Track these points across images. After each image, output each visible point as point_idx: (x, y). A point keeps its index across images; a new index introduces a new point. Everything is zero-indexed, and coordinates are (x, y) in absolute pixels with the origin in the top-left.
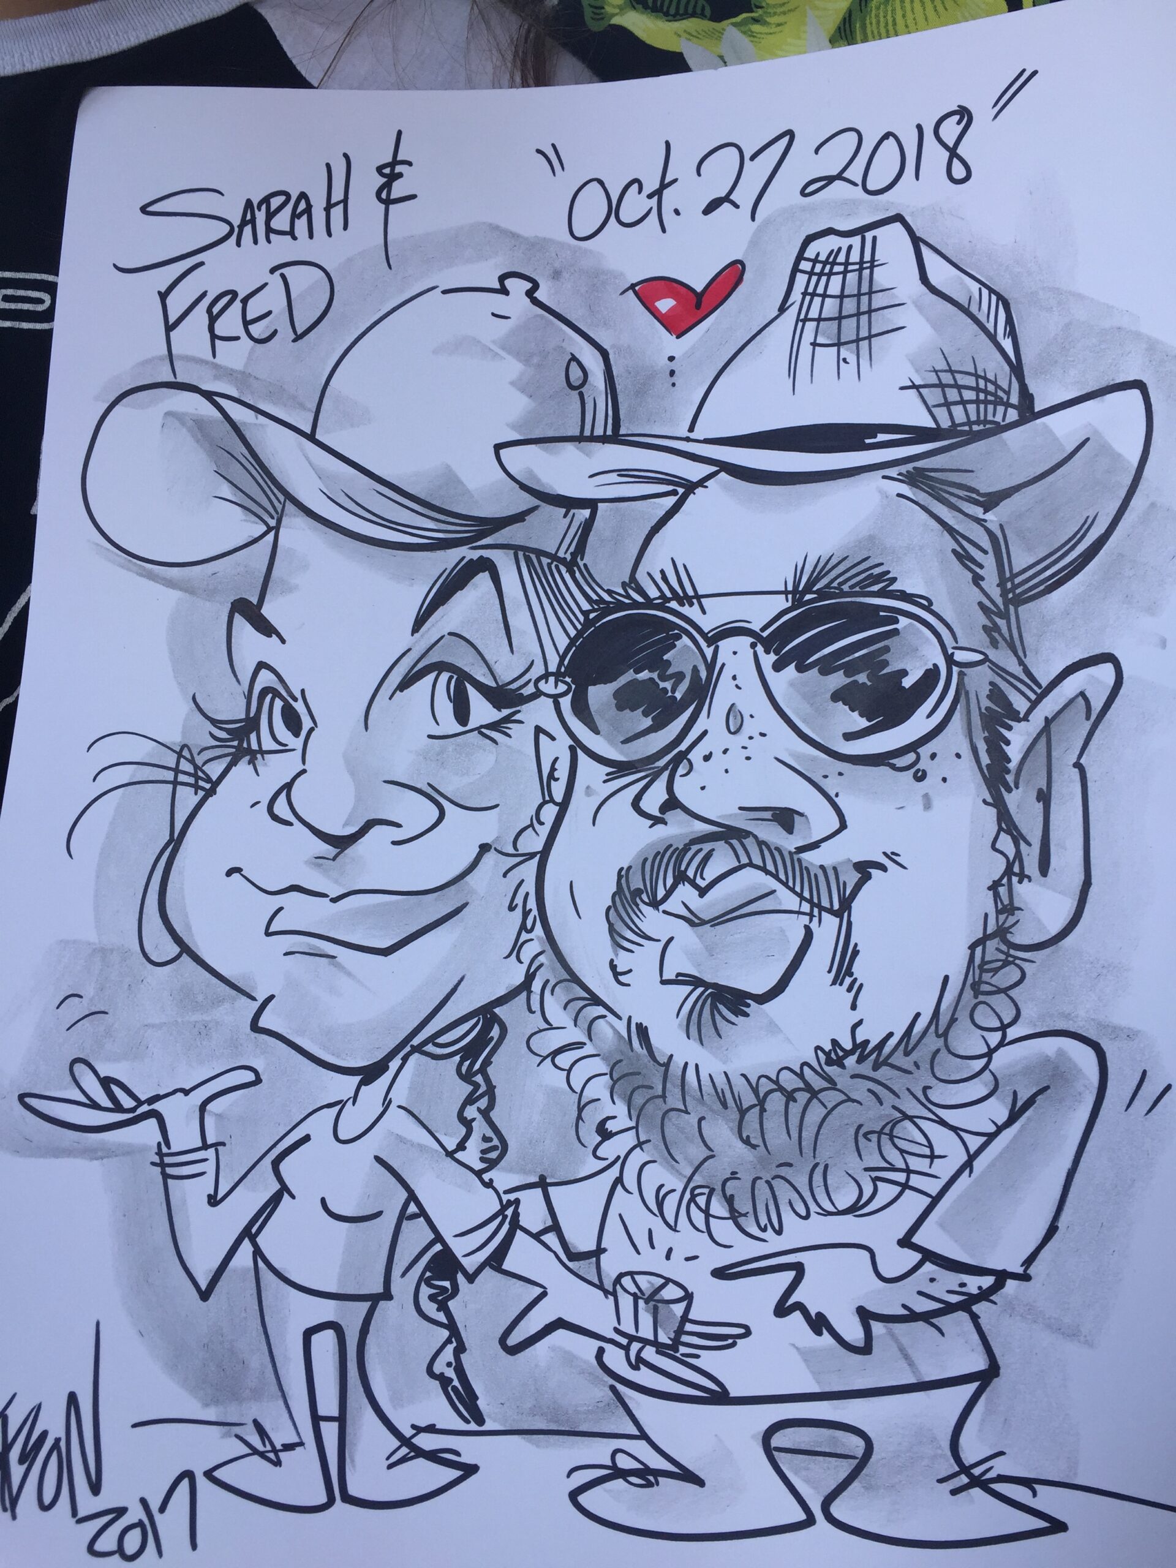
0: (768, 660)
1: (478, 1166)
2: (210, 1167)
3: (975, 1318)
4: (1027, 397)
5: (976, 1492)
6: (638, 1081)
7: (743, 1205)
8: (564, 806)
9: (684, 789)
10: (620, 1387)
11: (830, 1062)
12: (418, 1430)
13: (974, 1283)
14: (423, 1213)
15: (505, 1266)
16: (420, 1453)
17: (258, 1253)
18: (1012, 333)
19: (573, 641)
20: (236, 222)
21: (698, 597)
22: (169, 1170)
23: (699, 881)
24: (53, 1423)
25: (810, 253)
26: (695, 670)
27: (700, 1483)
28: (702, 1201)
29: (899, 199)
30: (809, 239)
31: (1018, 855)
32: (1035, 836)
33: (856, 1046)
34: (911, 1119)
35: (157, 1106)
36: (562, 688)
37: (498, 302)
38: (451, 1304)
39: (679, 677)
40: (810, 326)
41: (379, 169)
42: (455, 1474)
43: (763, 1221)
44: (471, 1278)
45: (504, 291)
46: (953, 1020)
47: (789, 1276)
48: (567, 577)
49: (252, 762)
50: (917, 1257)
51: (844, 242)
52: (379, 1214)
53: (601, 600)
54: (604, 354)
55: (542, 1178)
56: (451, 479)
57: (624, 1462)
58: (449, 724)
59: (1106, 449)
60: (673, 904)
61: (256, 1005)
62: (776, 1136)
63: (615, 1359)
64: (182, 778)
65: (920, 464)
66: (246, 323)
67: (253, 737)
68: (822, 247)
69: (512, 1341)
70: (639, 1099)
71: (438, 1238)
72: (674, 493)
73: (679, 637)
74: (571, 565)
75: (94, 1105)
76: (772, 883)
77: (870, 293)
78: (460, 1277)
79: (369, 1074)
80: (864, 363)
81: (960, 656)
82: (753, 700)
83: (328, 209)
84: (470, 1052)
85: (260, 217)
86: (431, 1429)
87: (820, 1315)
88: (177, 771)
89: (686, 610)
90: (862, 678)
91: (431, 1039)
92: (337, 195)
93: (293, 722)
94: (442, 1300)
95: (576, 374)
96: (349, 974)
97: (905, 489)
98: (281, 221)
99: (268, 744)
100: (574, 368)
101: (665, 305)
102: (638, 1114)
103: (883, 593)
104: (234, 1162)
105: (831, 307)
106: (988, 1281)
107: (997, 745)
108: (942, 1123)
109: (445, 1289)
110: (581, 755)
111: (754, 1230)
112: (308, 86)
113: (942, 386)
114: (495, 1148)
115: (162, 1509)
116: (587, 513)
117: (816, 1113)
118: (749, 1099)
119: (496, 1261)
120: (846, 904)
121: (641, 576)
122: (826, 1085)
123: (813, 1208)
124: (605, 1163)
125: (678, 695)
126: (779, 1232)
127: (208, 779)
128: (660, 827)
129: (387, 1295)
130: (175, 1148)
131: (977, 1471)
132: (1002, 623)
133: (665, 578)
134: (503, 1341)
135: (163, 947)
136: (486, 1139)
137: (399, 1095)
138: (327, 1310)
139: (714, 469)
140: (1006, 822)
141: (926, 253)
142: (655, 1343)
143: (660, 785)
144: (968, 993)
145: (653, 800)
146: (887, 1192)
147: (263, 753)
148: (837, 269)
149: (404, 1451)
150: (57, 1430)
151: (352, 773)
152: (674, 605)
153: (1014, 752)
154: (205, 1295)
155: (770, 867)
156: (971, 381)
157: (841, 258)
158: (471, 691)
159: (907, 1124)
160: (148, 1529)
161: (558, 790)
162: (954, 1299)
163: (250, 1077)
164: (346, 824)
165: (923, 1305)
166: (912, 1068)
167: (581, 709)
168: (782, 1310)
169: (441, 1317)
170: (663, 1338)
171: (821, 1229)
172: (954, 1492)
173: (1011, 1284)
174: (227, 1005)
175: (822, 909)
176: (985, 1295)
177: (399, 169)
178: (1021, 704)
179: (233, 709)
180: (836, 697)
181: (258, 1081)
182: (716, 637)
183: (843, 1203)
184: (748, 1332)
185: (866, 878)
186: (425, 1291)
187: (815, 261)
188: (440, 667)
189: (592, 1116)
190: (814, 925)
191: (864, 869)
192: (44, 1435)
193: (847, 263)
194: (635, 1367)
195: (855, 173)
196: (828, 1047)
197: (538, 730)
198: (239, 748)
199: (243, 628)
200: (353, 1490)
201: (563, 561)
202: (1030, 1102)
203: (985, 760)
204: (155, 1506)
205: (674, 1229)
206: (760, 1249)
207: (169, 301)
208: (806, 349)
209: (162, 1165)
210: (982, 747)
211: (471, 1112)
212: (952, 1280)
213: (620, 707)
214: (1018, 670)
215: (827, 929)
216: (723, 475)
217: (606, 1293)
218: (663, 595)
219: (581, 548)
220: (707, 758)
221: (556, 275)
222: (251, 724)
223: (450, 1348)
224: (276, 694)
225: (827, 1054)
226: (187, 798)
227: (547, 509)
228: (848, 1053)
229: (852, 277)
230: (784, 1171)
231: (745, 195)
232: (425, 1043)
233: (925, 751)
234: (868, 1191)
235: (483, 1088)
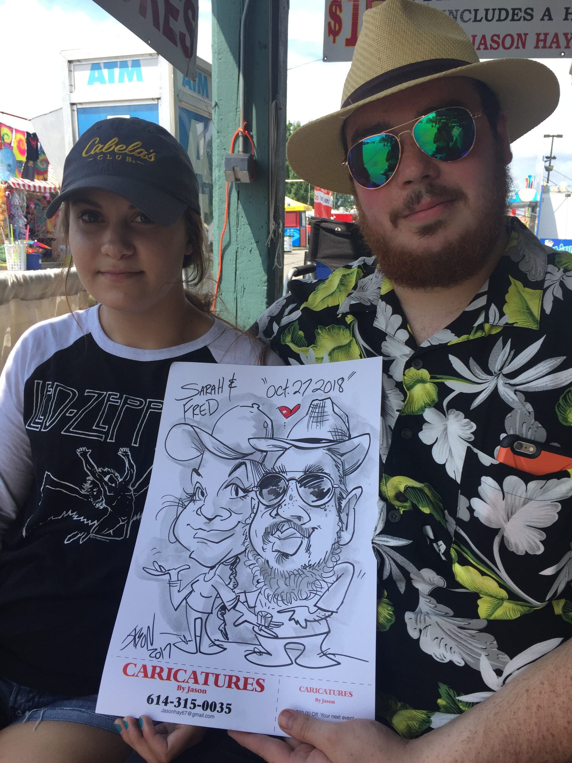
0: (299, 485)
1: (232, 588)
2: (179, 585)
3: (327, 621)
4: (350, 435)
5: (324, 656)
6: (266, 572)
7: (284, 598)
8: (256, 514)
9: (280, 511)
10: (257, 635)
11: (304, 568)
12: (216, 640)
13: (328, 614)
14: (220, 597)
15: (236, 609)
16: (215, 645)
17: (187, 602)
18: (348, 422)
19: (260, 480)
20: (200, 391)
21: (286, 472)
22: (171, 585)
23: (281, 531)
24: (145, 631)
25: (313, 404)
26: (284, 487)
27: (271, 655)
28: (276, 597)
29: (330, 394)
30: (313, 401)
31: (342, 526)
32: (345, 523)
33: (309, 565)
34: (318, 580)
35: (169, 572)
36: (257, 489)
37: (251, 409)
38: (224, 616)
39: (281, 488)
40: (312, 418)
41: (230, 381)
42: (222, 649)
43: (288, 601)
44: (229, 611)
45: (253, 407)
46: (328, 560)
47: (292, 612)
48: (260, 466)
49: (194, 502)
50: (317, 608)
51: (319, 402)
52: (211, 597)
53: (267, 472)
54: (272, 421)
55: (245, 591)
56: (239, 445)
57: (256, 650)
58: (234, 496)
59: (362, 446)
60: (276, 535)
61: (191, 552)
62: (292, 584)
63: (256, 629)
64: (180, 505)
65: (330, 447)
66: (200, 411)
67: (194, 497)
68: (315, 403)
69: (236, 624)
70: (266, 575)
71: (223, 602)
72: (283, 450)
73: (281, 480)
74: (261, 464)
75: (157, 571)
76: (295, 531)
77: (323, 412)
78: (227, 610)
79: (212, 568)
80: (321, 426)
81: (335, 486)
82: (295, 493)
83: (218, 389)
84: (233, 564)
85: (205, 389)
86: (218, 640)
87: (297, 621)
88: (179, 503)
89: (283, 474)
90: (316, 490)
91: (225, 561)
92: (221, 386)
93: (203, 494)
94: (223, 615)
95: (266, 425)
96: (210, 547)
97: (327, 452)
98: (209, 391)
99: (197, 499)
100: (265, 424)
101: (284, 412)
102: (265, 579)
103: (321, 473)
104: (184, 584)
105: (316, 415)
106: (330, 613)
107: (340, 504)
108: (324, 581)
109: (223, 613)
110: (260, 503)
111: (286, 603)
112: (217, 363)
113: (335, 432)
114: (236, 584)
115: (164, 650)
116: (265, 453)
117: (300, 579)
118: (287, 576)
119: (234, 607)
120: (310, 536)
121: (275, 467)
122: (302, 573)
123: (298, 598)
124: (257, 589)
125: (280, 492)
126: (291, 604)
127: (185, 505)
128: (274, 519)
129: (212, 613)
130: (172, 580)
131: (325, 652)
132: (342, 479)
133: (280, 468)
134: (234, 624)
135: (173, 539)
136: (234, 582)
137: (217, 573)
138: (200, 615)
139: (291, 446)
140: (340, 520)
141: (334, 405)
142: (265, 626)
143: (275, 510)
144: (331, 554)
145: (273, 514)
146: (312, 595)
147: (196, 500)
148: (318, 407)
149: (212, 644)
150: (145, 633)
151: (214, 505)
152: (281, 473)
153: (343, 505)
154: (176, 610)
155: (296, 528)
156: (340, 431)
157: (319, 405)
158: (239, 489)
159: (317, 581)
160: (161, 653)
161: (255, 511)
162: (323, 617)
163: (188, 567)
164: (212, 516)
165: (317, 618)
166: (319, 570)
167: (261, 494)
168: (290, 620)
169: (222, 618)
170: (266, 625)
171: (299, 603)
172: (320, 657)
173: (334, 614)
174: (184, 552)
175: (305, 537)
176: (329, 616)
177: (233, 381)
178: (345, 496)
179: (191, 491)
180: (311, 493)
181: (190, 568)
182: (288, 481)
183: (304, 597)
184: (283, 624)
185: (314, 530)
186: (219, 613)
187: (314, 405)
188: (233, 484)
189: (256, 579)
190: (303, 540)
191: (314, 529)
192: (143, 633)
193: (320, 406)
194: (260, 631)
195: (322, 388)
196: (304, 565)
197: (252, 498)
198: (191, 499)
199: (194, 474)
200: (201, 651)
201: (260, 463)
202: (340, 576)
203: (338, 507)
204: (163, 650)
205: (270, 603)
206: (286, 607)
207: (185, 406)
208: (311, 423)
209: (169, 584)
210: (337, 504)
211: (232, 577)
212: (323, 613)
213: (269, 494)
214: (345, 489)
215: (305, 541)
216: (293, 447)
217: (256, 615)
218: (279, 471)
219: (263, 461)
220: (285, 505)
221: (263, 404)
222: (194, 494)
223: (223, 625)
224: (200, 488)
225: (303, 567)
226: (180, 509)
227: (257, 452)
228: (307, 567)
229: (320, 409)
230: (293, 591)
231: (302, 391)
232: (224, 562)
233: (327, 505)
234: (309, 595)
235: (235, 572)
